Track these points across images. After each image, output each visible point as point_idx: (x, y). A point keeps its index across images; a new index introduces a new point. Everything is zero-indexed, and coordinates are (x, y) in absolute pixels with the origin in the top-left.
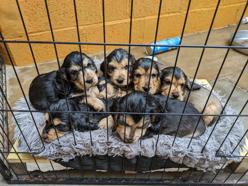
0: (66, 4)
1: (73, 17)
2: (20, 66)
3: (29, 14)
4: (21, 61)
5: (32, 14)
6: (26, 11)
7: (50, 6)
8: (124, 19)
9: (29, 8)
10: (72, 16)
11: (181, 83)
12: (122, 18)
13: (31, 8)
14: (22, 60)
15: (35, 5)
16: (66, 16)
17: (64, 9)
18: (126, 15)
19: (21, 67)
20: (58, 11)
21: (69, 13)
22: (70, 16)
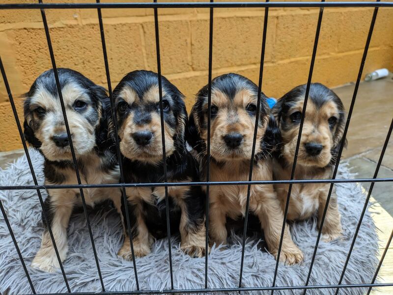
0: (87, 47)
1: (98, 68)
2: (5, 151)
3: (24, 63)
4: (8, 143)
5: (29, 63)
6: (18, 58)
7: (60, 51)
8: (183, 72)
9: (25, 54)
10: (97, 66)
11: (329, 115)
12: (181, 71)
13: (28, 54)
14: (9, 141)
15: (35, 50)
16: (87, 67)
17: (83, 56)
18: (187, 66)
19: (7, 152)
20: (75, 58)
21: (92, 62)
22: (94, 67)
